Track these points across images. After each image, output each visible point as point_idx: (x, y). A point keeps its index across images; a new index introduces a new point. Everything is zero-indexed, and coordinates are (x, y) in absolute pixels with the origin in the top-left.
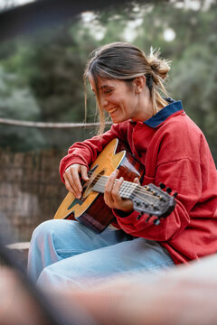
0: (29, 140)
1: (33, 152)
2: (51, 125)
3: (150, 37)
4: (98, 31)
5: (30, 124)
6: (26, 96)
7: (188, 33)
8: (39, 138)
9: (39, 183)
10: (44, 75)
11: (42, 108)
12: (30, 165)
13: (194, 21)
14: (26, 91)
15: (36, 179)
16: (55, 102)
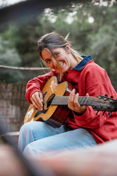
0: (15, 77)
1: (18, 83)
2: (27, 68)
3: (81, 21)
4: (53, 18)
5: (16, 68)
6: (14, 53)
7: (102, 19)
8: (21, 76)
9: (21, 100)
10: (23, 41)
11: (22, 59)
12: (16, 90)
13: (104, 12)
14: (14, 50)
15: (19, 98)
16: (29, 56)
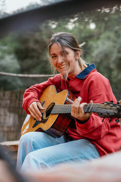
0: (14, 84)
1: (16, 91)
2: (26, 75)
3: (82, 27)
4: (54, 24)
5: (15, 75)
6: (12, 59)
7: (103, 25)
8: (20, 82)
9: (19, 108)
10: (22, 47)
11: (21, 65)
12: (14, 98)
13: (106, 19)
14: (12, 56)
15: (17, 105)
16: (29, 62)
